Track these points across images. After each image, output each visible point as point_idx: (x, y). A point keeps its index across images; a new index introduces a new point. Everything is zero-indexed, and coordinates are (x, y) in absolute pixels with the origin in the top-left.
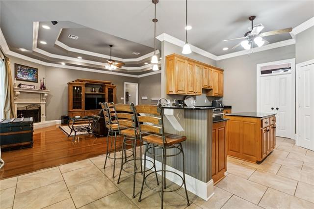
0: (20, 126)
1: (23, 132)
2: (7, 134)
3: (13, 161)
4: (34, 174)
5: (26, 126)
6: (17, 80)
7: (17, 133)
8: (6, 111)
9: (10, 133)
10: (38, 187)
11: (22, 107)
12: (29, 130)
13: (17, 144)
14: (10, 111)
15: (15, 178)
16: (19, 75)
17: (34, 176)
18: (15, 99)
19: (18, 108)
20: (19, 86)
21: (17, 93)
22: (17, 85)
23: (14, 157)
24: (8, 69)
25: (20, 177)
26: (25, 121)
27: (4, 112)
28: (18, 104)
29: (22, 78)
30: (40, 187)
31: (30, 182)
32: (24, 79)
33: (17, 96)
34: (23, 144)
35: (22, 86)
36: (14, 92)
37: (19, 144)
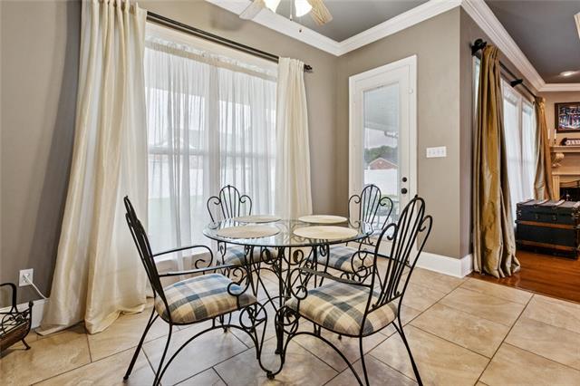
0: (551, 214)
1: (557, 226)
2: (531, 223)
3: (535, 269)
4: (561, 303)
5: (564, 215)
6: (558, 132)
7: (548, 225)
8: (538, 187)
9: (536, 224)
10: (561, 326)
11: (569, 183)
12: (569, 224)
13: (547, 245)
14: (544, 188)
15: (528, 294)
16: (564, 123)
17: (560, 306)
18: (554, 168)
19: (561, 184)
20: (563, 142)
21: (560, 155)
22: (558, 142)
23: (538, 263)
24: (541, 115)
25: (536, 296)
26: (564, 206)
27: (535, 188)
28: (561, 176)
29: (569, 126)
30: (564, 329)
31: (549, 312)
32: (573, 127)
33: (559, 161)
34: (558, 247)
35: (568, 143)
36: (553, 154)
37: (552, 246)
